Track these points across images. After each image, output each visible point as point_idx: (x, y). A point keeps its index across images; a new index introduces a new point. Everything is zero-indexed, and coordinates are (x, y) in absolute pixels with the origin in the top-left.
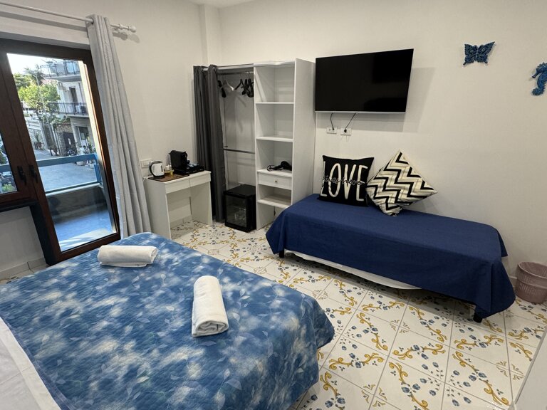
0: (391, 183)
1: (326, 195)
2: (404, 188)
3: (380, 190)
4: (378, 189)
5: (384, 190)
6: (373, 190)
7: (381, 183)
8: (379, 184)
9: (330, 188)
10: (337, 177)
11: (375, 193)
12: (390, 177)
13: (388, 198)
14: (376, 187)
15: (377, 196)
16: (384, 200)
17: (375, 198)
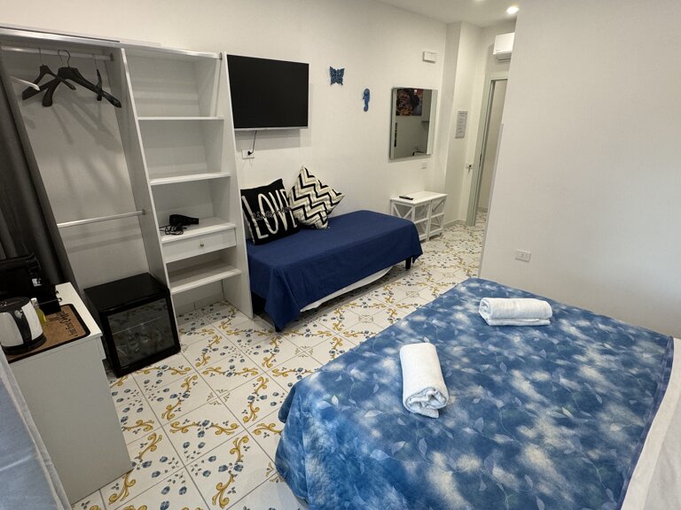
0: (314, 199)
1: (267, 236)
2: (326, 199)
3: (308, 209)
4: (306, 209)
5: (312, 208)
6: (301, 211)
7: (305, 202)
8: (305, 203)
9: (268, 226)
10: (270, 210)
11: (305, 215)
12: (310, 193)
13: (319, 213)
14: (303, 207)
15: (308, 215)
16: (318, 216)
17: (307, 218)
